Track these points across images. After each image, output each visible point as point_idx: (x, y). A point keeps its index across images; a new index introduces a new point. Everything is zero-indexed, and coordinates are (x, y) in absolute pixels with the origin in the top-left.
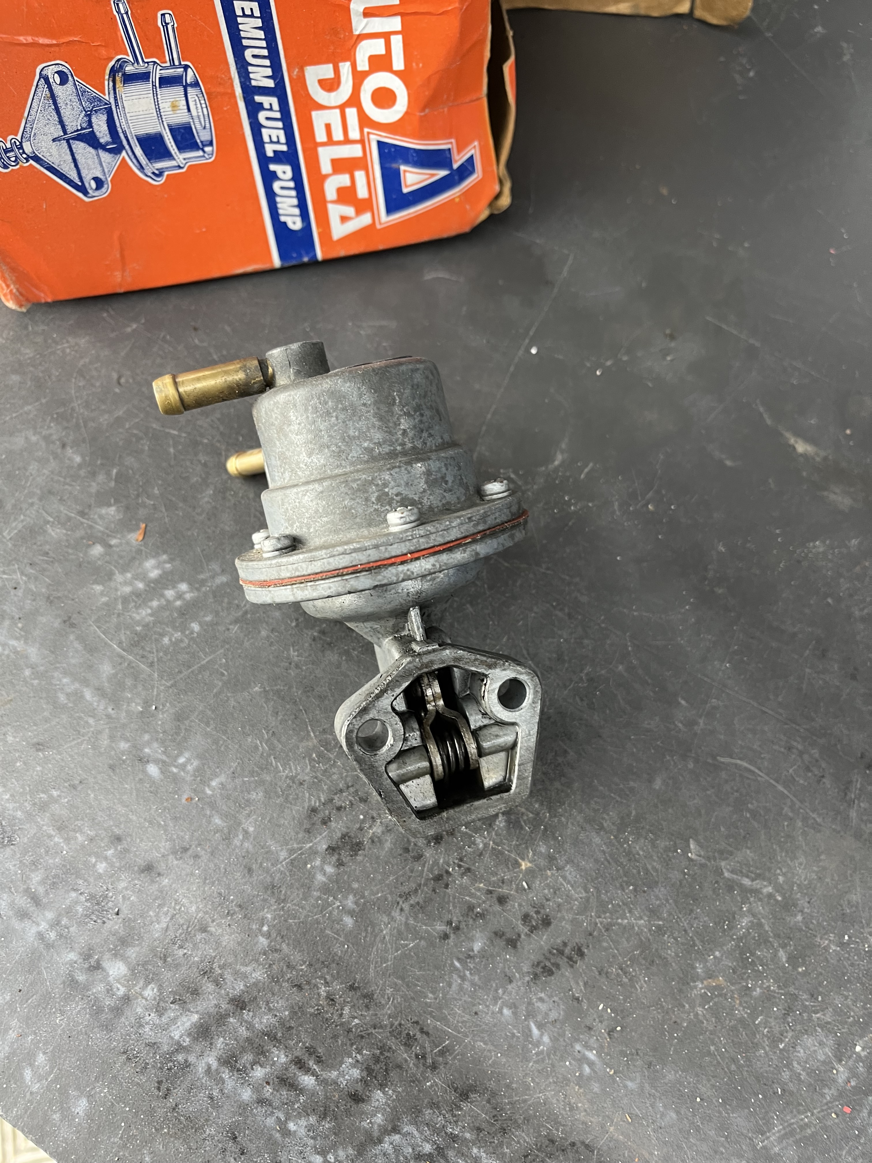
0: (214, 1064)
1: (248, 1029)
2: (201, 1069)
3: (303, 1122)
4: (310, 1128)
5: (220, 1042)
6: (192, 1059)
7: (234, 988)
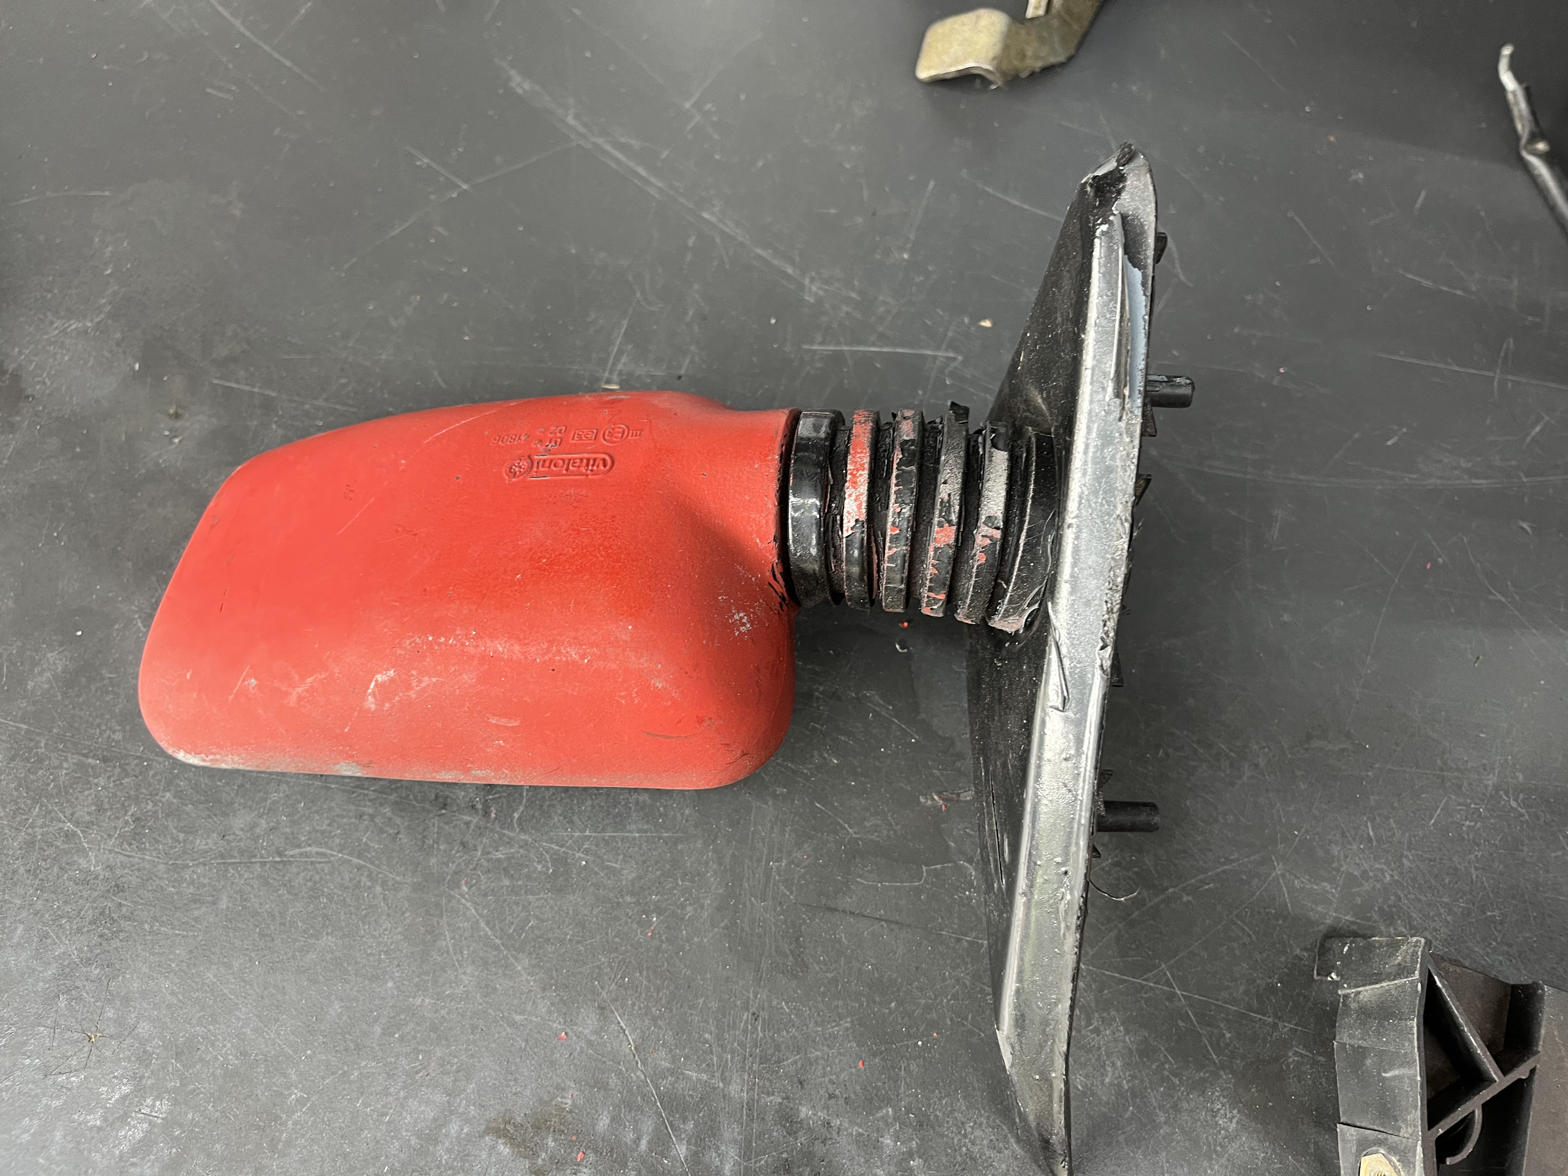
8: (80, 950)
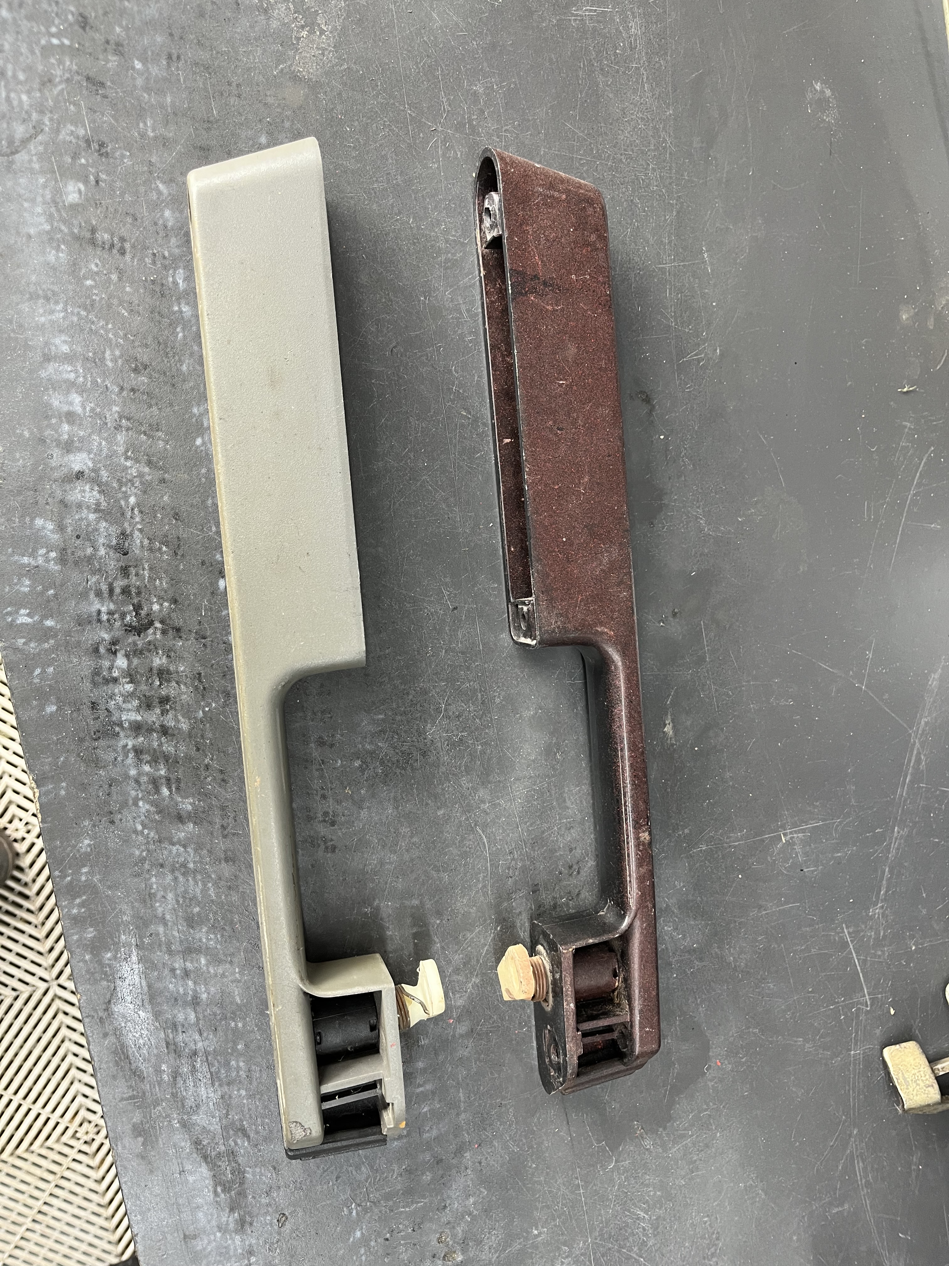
0: (130, 747)
1: (158, 745)
2: (122, 743)
3: (147, 807)
4: (148, 811)
5: (141, 739)
6: (122, 734)
7: (168, 722)
8: (386, 755)
